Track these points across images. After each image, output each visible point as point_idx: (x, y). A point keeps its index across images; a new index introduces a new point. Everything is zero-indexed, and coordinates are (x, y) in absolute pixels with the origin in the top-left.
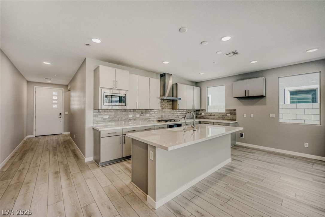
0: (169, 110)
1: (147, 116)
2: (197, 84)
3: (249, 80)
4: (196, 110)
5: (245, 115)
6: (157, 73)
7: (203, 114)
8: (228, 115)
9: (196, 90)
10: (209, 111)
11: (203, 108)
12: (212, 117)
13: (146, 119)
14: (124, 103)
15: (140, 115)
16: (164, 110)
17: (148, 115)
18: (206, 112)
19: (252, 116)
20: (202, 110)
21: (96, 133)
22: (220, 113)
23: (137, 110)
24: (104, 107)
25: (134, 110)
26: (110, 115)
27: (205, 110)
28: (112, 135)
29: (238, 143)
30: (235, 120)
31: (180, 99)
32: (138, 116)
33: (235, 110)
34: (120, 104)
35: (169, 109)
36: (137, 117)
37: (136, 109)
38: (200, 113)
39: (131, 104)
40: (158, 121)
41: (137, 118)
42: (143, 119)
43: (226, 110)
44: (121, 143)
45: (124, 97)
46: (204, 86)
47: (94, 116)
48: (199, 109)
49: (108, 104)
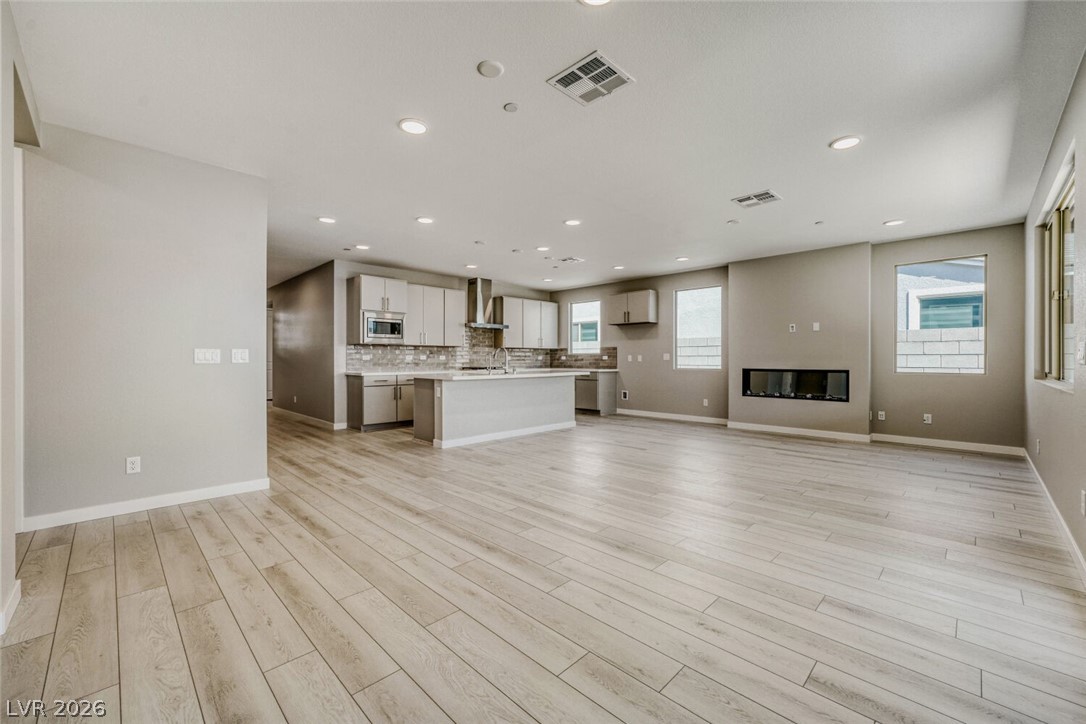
0: (487, 349)
1: (441, 359)
2: (552, 296)
3: (630, 294)
4: (551, 350)
5: (630, 358)
6: (461, 279)
7: (564, 358)
8: (605, 358)
9: (549, 309)
10: (574, 352)
11: (562, 347)
12: (579, 363)
13: (439, 365)
14: (399, 333)
15: (428, 357)
16: (476, 349)
17: (443, 358)
18: (569, 353)
19: (640, 358)
20: (562, 350)
21: (355, 383)
22: (591, 355)
23: (423, 346)
24: (367, 340)
25: (416, 347)
26: (374, 355)
27: (566, 350)
28: (381, 384)
29: (619, 411)
30: (615, 367)
31: (507, 327)
32: (423, 357)
33: (615, 349)
34: (393, 336)
35: (487, 346)
36: (421, 361)
37: (419, 344)
38: (557, 356)
39: (410, 337)
40: (463, 368)
42: (432, 364)
43: (602, 349)
44: (395, 398)
45: (399, 324)
46: (564, 301)
47: (348, 355)
48: (556, 347)
49: (373, 335)
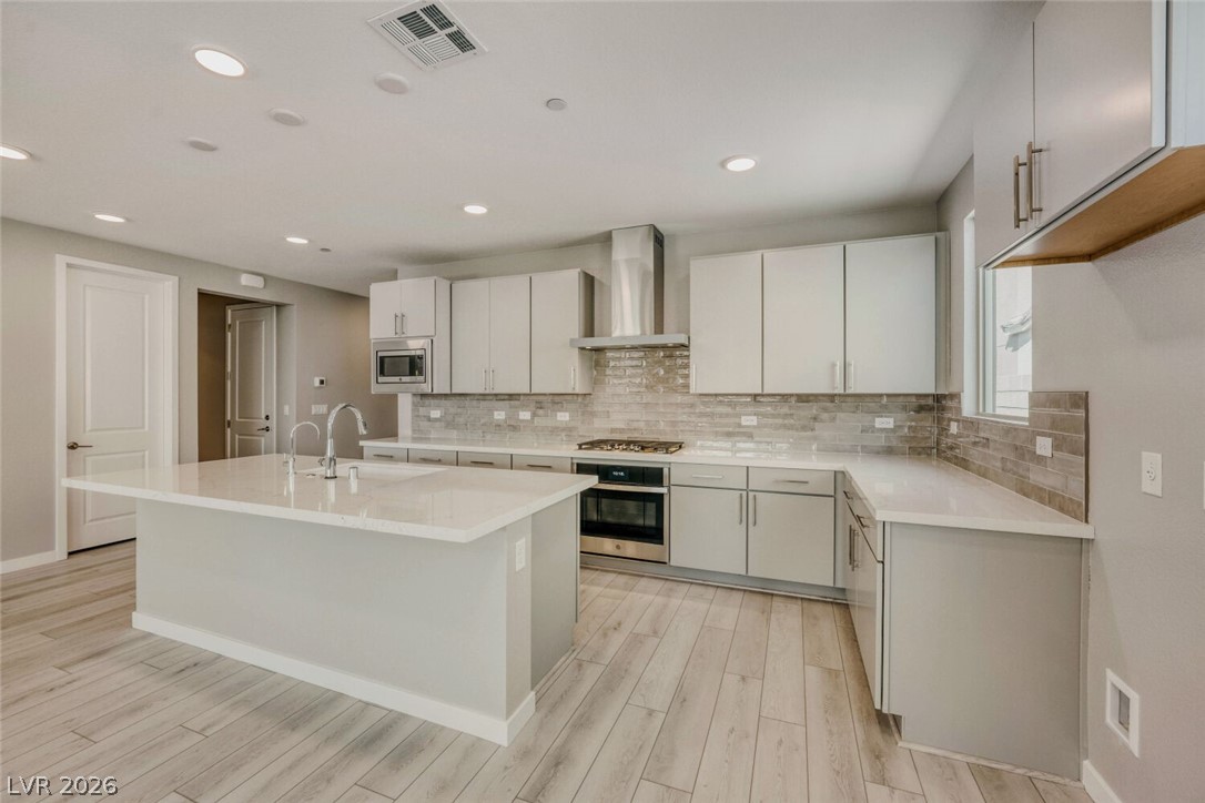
0: (678, 396)
1: (559, 418)
7: (954, 427)
13: (555, 431)
14: (421, 373)
15: (534, 415)
17: (563, 417)
18: (966, 411)
20: (952, 398)
26: (446, 411)
27: (958, 399)
30: (1080, 509)
32: (526, 415)
34: (412, 379)
35: (679, 391)
36: (523, 421)
38: (945, 422)
41: (522, 425)
42: (540, 428)
45: (421, 357)
47: (413, 410)
49: (384, 379)
